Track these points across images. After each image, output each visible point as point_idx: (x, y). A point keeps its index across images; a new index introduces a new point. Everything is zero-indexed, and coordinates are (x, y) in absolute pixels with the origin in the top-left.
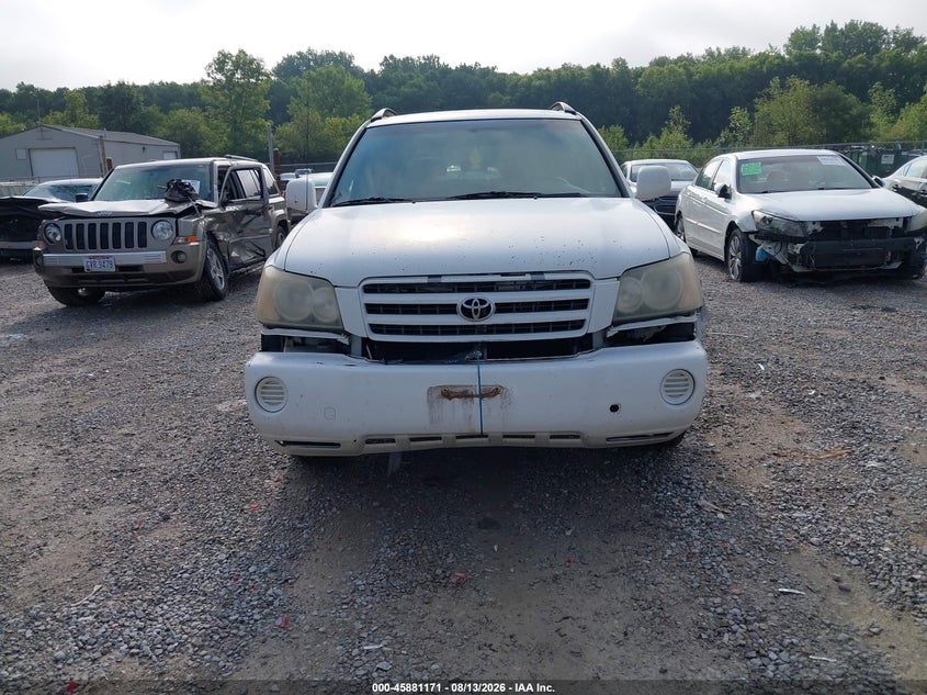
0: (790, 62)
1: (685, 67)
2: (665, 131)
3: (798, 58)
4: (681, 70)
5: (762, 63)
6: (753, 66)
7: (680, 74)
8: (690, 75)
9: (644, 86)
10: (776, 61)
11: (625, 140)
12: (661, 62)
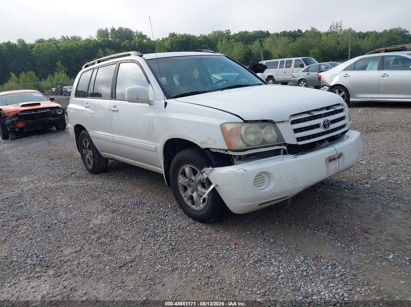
0: (100, 43)
1: (54, 43)
2: (56, 73)
3: (104, 41)
4: (53, 45)
5: (90, 43)
6: (86, 44)
7: (53, 47)
8: (58, 48)
9: (37, 52)
10: (95, 42)
11: (37, 78)
12: (41, 41)
